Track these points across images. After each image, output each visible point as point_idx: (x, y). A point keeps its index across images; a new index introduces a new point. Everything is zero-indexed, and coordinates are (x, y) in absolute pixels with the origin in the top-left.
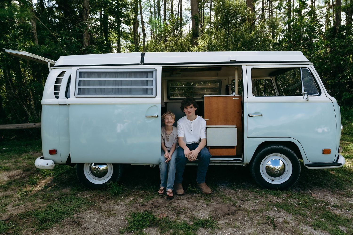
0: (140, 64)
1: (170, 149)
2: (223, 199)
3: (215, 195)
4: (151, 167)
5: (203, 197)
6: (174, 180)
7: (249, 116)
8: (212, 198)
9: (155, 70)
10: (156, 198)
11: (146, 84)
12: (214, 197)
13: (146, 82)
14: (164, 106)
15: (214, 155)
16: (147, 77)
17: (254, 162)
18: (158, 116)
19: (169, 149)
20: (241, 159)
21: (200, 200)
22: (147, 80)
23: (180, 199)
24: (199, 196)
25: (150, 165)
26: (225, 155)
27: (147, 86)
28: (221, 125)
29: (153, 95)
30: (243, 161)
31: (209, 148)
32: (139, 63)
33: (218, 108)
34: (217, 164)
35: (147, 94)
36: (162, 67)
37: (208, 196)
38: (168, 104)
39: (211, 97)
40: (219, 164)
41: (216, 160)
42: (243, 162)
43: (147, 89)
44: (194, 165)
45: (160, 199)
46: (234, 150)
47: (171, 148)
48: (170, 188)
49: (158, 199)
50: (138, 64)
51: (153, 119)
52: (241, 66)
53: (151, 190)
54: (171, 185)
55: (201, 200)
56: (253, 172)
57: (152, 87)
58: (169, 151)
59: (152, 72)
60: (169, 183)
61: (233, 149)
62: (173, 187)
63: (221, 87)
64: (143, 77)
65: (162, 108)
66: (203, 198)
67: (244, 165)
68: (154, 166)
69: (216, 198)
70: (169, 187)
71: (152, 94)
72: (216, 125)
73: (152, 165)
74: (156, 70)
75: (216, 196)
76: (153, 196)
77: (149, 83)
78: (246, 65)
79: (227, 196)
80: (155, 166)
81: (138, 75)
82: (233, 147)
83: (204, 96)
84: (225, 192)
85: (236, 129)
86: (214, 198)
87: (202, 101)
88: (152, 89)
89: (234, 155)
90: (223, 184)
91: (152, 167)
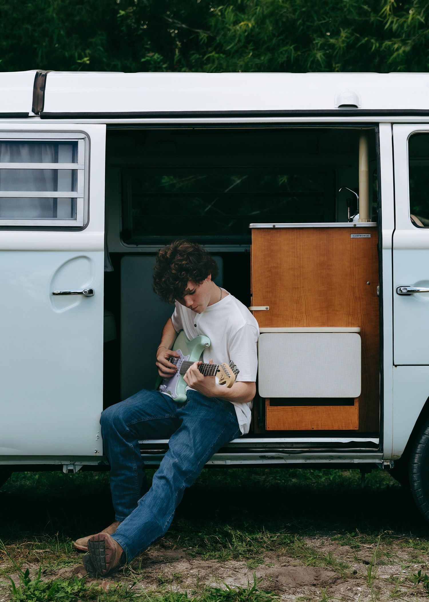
0: (31, 114)
4: (65, 470)
7: (399, 292)
9: (82, 136)
11: (50, 184)
13: (49, 176)
15: (283, 429)
16: (56, 161)
17: (418, 450)
18: (91, 291)
20: (376, 441)
22: (55, 171)
26: (320, 428)
27: (55, 189)
29: (76, 219)
30: (380, 447)
31: (267, 403)
32: (28, 108)
33: (300, 267)
35: (55, 216)
36: (108, 125)
38: (125, 262)
39: (274, 228)
40: (299, 458)
42: (382, 451)
43: (55, 199)
46: (354, 411)
50: (25, 115)
51: (76, 302)
52: (377, 124)
56: (416, 484)
57: (73, 195)
59: (73, 145)
61: (348, 407)
64: (41, 161)
67: (385, 464)
68: (78, 469)
71: (72, 216)
73: (68, 463)
74: (87, 137)
77: (64, 181)
78: (392, 124)
81: (25, 151)
82: (348, 402)
83: (252, 225)
85: (358, 338)
88: (73, 200)
89: (351, 428)
91: (69, 470)
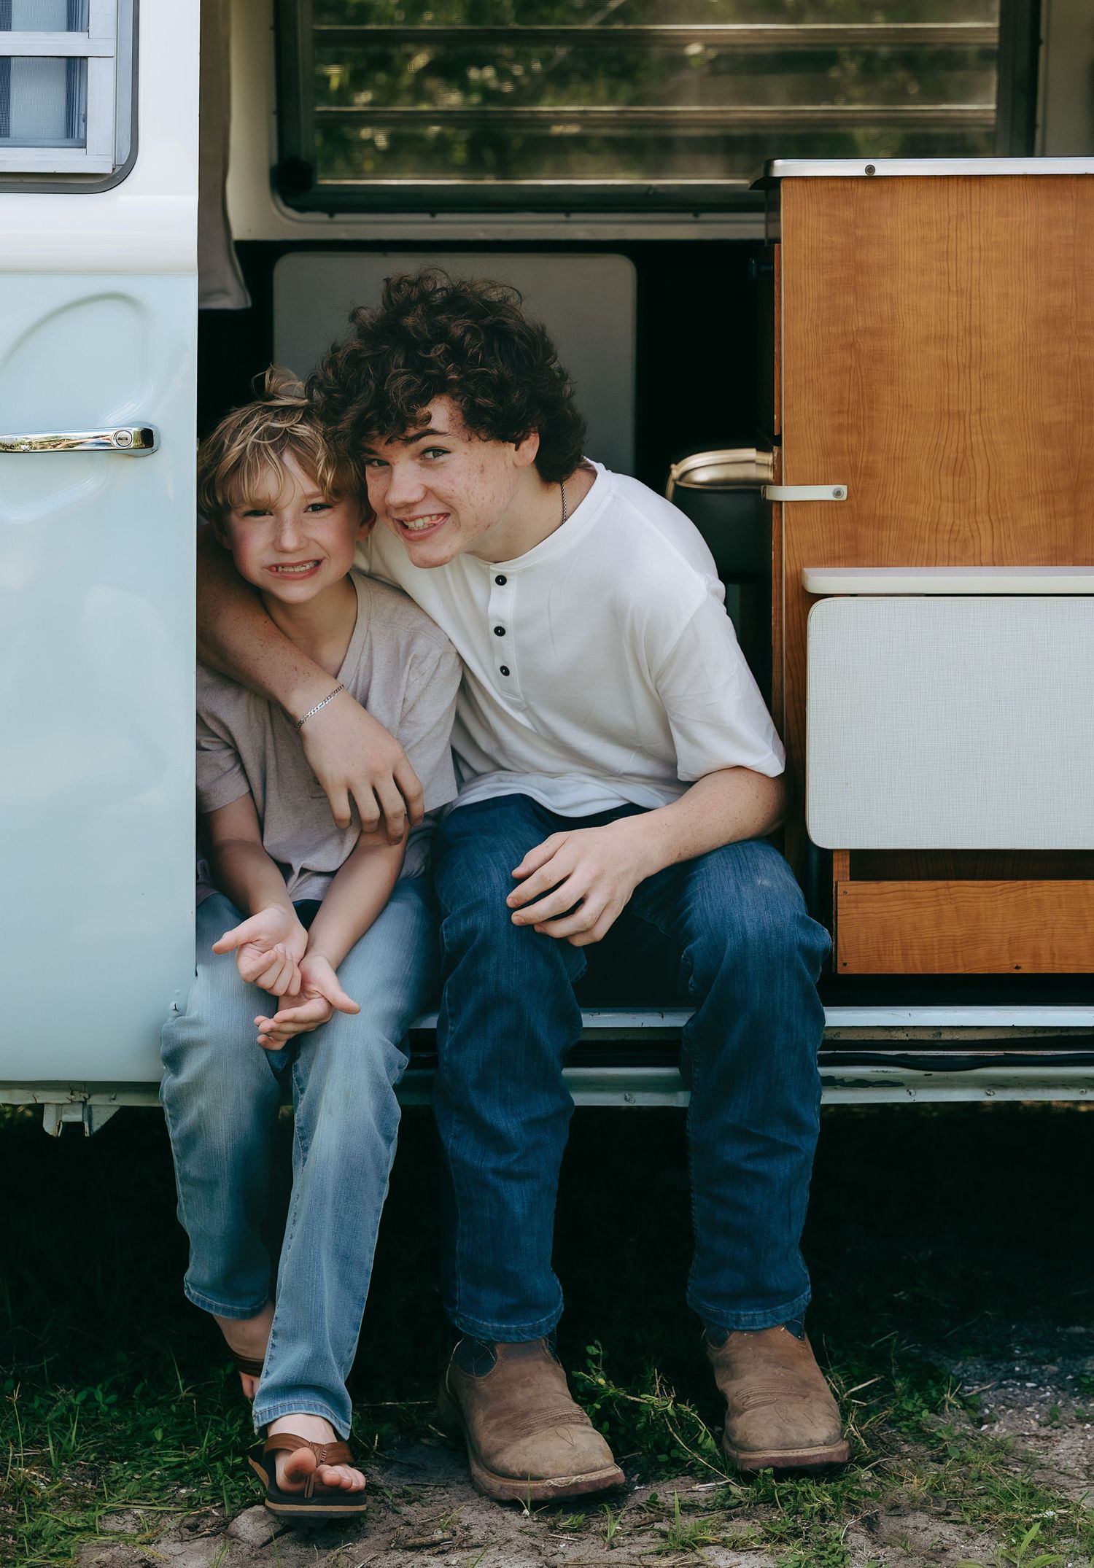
1: (327, 890)
2: (1014, 1529)
3: (916, 1487)
4: (50, 1126)
5: (748, 1517)
6: (365, 1293)
8: (871, 1524)
10: (130, 1528)
12: (895, 1510)
14: (233, 299)
15: (900, 970)
18: (147, 438)
19: (312, 889)
21: (707, 1552)
23: (438, 1535)
24: (688, 1508)
25: (39, 1109)
26: (1046, 966)
27: (3, 22)
28: (998, 560)
29: (83, 144)
31: (840, 868)
33: (968, 331)
34: (951, 1085)
37: (820, 1496)
38: (286, 271)
39: (870, 179)
40: (965, 1084)
41: (936, 1038)
44: (643, 1100)
45: (177, 1548)
47: (332, 874)
48: (305, 1399)
49: (148, 1551)
53: (58, 1445)
54: (317, 1358)
55: (724, 1544)
57: (72, 44)
58: (307, 912)
60: (292, 1336)
62: (346, 1384)
63: (1035, 42)
65: (209, 322)
66: (743, 1529)
68: (100, 1119)
69: (922, 1519)
70: (289, 1389)
71: (69, 133)
72: (931, 560)
73: (62, 1098)
75: (918, 1506)
76: (85, 1507)
79: (1061, 1502)
80: (104, 1108)
83: (783, 167)
84: (1044, 1459)
86: (888, 1525)
87: (747, 228)
88: (74, 67)
90: (1033, 1362)
91: (68, 1126)
